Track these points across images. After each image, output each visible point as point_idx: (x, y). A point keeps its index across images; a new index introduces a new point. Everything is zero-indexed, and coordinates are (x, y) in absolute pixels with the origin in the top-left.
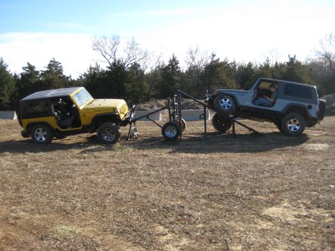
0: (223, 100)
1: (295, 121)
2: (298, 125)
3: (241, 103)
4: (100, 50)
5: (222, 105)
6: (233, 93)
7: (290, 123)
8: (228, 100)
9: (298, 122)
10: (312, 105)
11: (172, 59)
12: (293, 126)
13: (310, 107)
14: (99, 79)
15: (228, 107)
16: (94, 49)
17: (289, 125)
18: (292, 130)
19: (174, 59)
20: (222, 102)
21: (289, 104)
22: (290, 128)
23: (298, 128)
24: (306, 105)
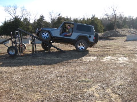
0: (44, 34)
1: (82, 44)
2: (84, 46)
3: (53, 35)
4: (8, 12)
5: (43, 36)
6: (49, 30)
7: (80, 45)
8: (47, 34)
9: (83, 45)
10: (91, 36)
11: (41, 16)
12: (81, 47)
13: (90, 37)
14: (8, 25)
15: (47, 37)
16: (5, 11)
17: (79, 46)
18: (81, 49)
19: (42, 16)
20: (43, 35)
21: (79, 35)
22: (80, 48)
23: (83, 48)
24: (88, 35)
